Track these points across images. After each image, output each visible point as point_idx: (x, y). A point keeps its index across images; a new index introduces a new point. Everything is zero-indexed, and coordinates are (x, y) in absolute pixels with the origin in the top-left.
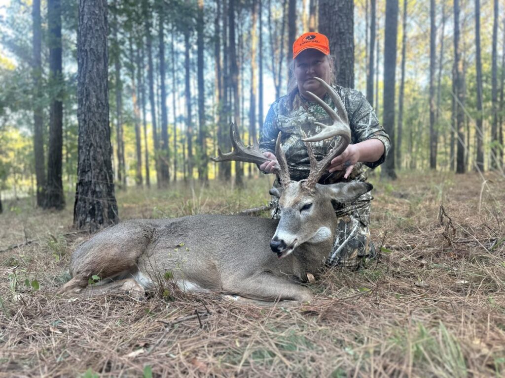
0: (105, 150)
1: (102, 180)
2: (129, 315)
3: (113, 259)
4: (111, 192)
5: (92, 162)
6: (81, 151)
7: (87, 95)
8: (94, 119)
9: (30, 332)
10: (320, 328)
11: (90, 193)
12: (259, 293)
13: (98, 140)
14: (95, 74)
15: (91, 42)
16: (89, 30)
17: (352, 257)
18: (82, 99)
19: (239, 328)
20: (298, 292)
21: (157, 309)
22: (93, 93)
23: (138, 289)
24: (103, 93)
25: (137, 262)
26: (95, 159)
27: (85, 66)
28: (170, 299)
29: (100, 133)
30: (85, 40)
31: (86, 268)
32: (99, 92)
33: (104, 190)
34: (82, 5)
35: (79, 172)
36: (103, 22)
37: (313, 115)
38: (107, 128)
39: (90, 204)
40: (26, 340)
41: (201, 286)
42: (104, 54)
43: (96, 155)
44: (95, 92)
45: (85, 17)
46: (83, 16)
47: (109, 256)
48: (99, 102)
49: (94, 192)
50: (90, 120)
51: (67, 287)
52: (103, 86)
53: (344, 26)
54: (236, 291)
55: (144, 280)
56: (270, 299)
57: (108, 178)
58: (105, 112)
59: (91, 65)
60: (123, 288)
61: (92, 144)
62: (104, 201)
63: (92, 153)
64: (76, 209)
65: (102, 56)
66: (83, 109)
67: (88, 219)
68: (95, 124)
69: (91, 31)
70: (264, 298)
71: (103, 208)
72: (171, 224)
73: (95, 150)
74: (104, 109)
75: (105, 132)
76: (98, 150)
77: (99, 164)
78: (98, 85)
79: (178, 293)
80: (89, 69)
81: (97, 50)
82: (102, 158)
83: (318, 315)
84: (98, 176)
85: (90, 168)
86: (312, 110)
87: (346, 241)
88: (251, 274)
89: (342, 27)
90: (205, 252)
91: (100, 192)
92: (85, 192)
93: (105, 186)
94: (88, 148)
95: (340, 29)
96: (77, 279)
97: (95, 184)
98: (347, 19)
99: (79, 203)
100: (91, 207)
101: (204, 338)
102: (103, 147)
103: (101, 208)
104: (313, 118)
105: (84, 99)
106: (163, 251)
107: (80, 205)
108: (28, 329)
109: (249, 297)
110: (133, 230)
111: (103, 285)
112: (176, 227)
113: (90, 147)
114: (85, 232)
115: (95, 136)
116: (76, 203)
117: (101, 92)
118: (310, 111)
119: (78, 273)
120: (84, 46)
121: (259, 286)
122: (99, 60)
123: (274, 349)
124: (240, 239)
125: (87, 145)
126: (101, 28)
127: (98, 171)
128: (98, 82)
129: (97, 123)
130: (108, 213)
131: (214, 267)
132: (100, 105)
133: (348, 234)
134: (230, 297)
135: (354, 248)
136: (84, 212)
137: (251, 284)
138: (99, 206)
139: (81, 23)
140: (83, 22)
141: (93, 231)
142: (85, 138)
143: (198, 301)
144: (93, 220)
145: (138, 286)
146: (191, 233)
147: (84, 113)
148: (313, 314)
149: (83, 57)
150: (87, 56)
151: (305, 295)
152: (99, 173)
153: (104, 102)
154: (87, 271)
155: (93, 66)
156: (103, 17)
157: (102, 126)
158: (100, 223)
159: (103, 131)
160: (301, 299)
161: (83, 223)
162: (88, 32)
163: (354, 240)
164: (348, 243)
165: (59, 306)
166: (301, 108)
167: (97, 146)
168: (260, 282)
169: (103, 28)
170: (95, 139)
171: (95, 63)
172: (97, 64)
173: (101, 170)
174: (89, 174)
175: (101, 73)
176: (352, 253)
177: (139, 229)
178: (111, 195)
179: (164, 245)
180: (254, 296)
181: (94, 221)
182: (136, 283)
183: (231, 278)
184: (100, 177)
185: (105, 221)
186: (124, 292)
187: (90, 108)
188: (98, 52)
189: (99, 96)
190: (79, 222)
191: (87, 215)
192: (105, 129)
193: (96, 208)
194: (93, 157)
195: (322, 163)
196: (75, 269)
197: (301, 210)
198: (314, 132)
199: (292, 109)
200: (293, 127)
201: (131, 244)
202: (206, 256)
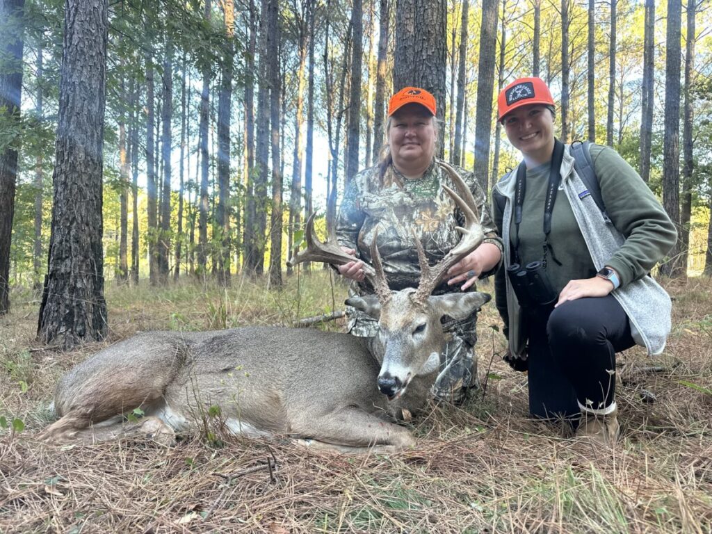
0: (94, 228)
1: (87, 271)
2: (158, 467)
3: (128, 388)
4: (99, 289)
5: (73, 245)
6: (56, 228)
7: (71, 148)
8: (79, 183)
9: (15, 494)
10: (433, 480)
11: (67, 290)
12: (342, 436)
13: (84, 213)
14: (85, 118)
15: (81, 73)
16: (80, 55)
17: (455, 389)
18: (63, 152)
19: (323, 482)
20: (394, 434)
21: (201, 460)
22: (81, 146)
23: (165, 431)
24: (95, 146)
25: (164, 392)
26: (77, 241)
27: (70, 105)
28: (216, 444)
29: (88, 204)
30: (73, 70)
31: (86, 402)
32: (89, 144)
33: (89, 287)
34: (71, 19)
35: (52, 260)
36: (101, 46)
37: (410, 196)
38: (98, 196)
39: (67, 306)
40: (9, 505)
41: (256, 427)
43: (80, 235)
44: (83, 143)
45: (75, 36)
46: (72, 35)
47: (123, 384)
48: (89, 159)
49: (73, 289)
50: (74, 183)
51: (55, 430)
52: (95, 135)
53: (433, 80)
54: (310, 433)
55: (174, 418)
57: (96, 269)
58: (96, 172)
59: (79, 105)
61: (74, 218)
62: (88, 302)
63: (72, 233)
64: (44, 314)
65: (97, 93)
66: (63, 167)
68: (80, 190)
69: (83, 57)
70: (349, 442)
71: (85, 314)
72: (213, 339)
73: (78, 228)
74: (95, 168)
75: (95, 203)
76: (84, 227)
77: (82, 248)
78: (89, 134)
79: (229, 437)
80: (77, 110)
81: (90, 84)
82: (89, 239)
83: (426, 463)
84: (81, 266)
85: (70, 254)
86: (409, 189)
87: (448, 367)
88: (330, 409)
90: (263, 380)
91: (83, 290)
92: (59, 288)
93: (90, 281)
94: (68, 225)
96: (70, 416)
97: (76, 277)
98: (439, 71)
99: (48, 304)
100: (68, 311)
101: (277, 496)
102: (91, 223)
103: (83, 312)
104: (409, 199)
105: (66, 154)
106: (203, 377)
107: (49, 308)
108: (10, 490)
109: (326, 441)
110: (159, 346)
112: (222, 343)
113: (71, 223)
114: (55, 350)
115: (80, 207)
116: (43, 304)
117: (92, 144)
118: (406, 190)
119: (73, 408)
120: (71, 77)
121: (343, 426)
122: (92, 99)
124: (315, 361)
125: (67, 219)
126: (97, 54)
127: (82, 258)
128: (89, 130)
129: (84, 188)
130: (93, 320)
131: (278, 399)
132: (90, 163)
133: (450, 357)
135: (458, 377)
136: (56, 319)
137: (331, 424)
138: (81, 309)
139: (68, 45)
140: (71, 44)
141: (69, 347)
142: (64, 209)
144: (70, 330)
145: (165, 426)
146: (242, 352)
147: (65, 173)
148: (419, 461)
149: (69, 92)
150: (74, 91)
151: (404, 438)
152: (82, 261)
153: (96, 159)
154: (88, 405)
156: (102, 39)
157: (91, 193)
158: (81, 336)
159: (92, 200)
160: (400, 442)
161: (52, 336)
162: (78, 58)
163: (458, 365)
164: (451, 370)
165: (48, 456)
166: (394, 185)
167: (82, 221)
168: (343, 420)
169: (101, 54)
170: (81, 210)
171: (86, 102)
172: (89, 104)
173: (86, 257)
174: (68, 262)
175: (93, 117)
176: (456, 382)
177: (167, 346)
178: (99, 294)
179: (204, 369)
180: (335, 439)
181: (72, 333)
182: (162, 422)
183: (302, 415)
184: (84, 267)
185: (88, 333)
186: (145, 435)
187: (75, 167)
188: (91, 88)
189: (90, 150)
190: (47, 333)
191: (60, 322)
192: (96, 197)
193: (76, 313)
194: (74, 238)
195: (436, 269)
196: (66, 404)
197: (413, 333)
198: (411, 219)
199: (382, 186)
200: (382, 209)
201: (156, 366)
202: (266, 385)
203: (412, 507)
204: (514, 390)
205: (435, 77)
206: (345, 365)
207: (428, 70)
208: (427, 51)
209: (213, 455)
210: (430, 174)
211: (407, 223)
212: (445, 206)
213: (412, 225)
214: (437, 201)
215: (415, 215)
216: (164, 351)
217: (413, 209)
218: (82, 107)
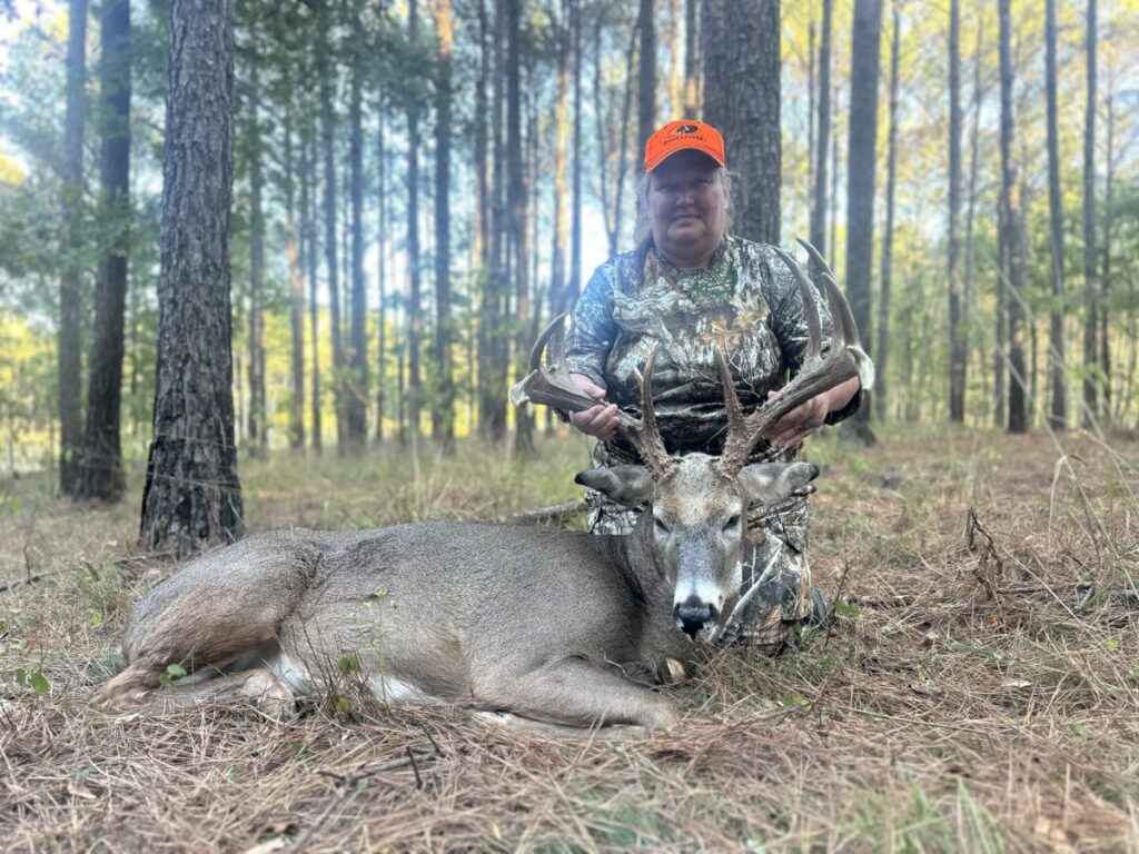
0: (220, 369)
1: (209, 437)
2: (255, 755)
3: (223, 624)
4: (229, 464)
5: (188, 397)
6: (162, 371)
7: (181, 247)
8: (195, 301)
9: (21, 794)
10: (691, 792)
11: (179, 467)
12: (556, 708)
13: (203, 346)
14: (201, 199)
15: (194, 128)
16: (192, 101)
17: (769, 623)
18: (169, 254)
19: (507, 791)
20: (645, 706)
21: (321, 743)
22: (196, 242)
24: (218, 242)
25: (279, 630)
26: (194, 390)
27: (178, 180)
28: (351, 718)
29: (208, 331)
30: (182, 124)
31: (160, 645)
32: (208, 238)
33: (213, 460)
34: (178, 46)
35: (158, 418)
36: (223, 86)
37: (689, 297)
38: (224, 319)
39: (180, 491)
40: (11, 813)
41: (424, 690)
42: (224, 156)
43: (198, 381)
44: (199, 238)
45: (184, 72)
46: (179, 70)
47: (215, 617)
48: (209, 261)
49: (190, 465)
50: (187, 301)
51: (114, 688)
52: (218, 225)
53: (758, 106)
54: (505, 701)
55: (294, 672)
56: (581, 722)
57: (223, 433)
58: (221, 283)
59: (192, 180)
60: (243, 691)
61: (188, 356)
62: (211, 486)
63: (187, 377)
64: (148, 503)
65: (218, 159)
66: (171, 277)
67: (175, 527)
68: (197, 311)
69: (196, 104)
70: (568, 718)
71: (208, 502)
72: (360, 545)
73: (195, 370)
74: (219, 277)
75: (220, 330)
76: (203, 369)
77: (201, 400)
78: (208, 223)
79: (371, 705)
80: (189, 187)
81: (207, 146)
82: (211, 387)
83: (688, 759)
84: (199, 429)
85: (184, 410)
87: (755, 586)
88: (540, 662)
89: (753, 109)
90: (435, 611)
91: (205, 466)
92: (168, 465)
93: (215, 451)
94: (180, 365)
95: (749, 112)
96: (137, 668)
97: (192, 446)
98: (766, 90)
99: (155, 488)
100: (182, 499)
101: (424, 812)
102: (214, 362)
103: (204, 500)
104: (688, 302)
105: (174, 255)
106: (340, 606)
107: (155, 495)
108: (15, 788)
109: (530, 715)
110: (272, 556)
111: (196, 684)
112: (372, 551)
113: (185, 362)
114: (165, 557)
115: (197, 337)
116: (148, 488)
117: (213, 239)
119: (141, 654)
120: (179, 136)
121: (558, 691)
122: (211, 168)
123: (584, 841)
124: (519, 579)
125: (178, 357)
126: (217, 98)
127: (200, 416)
128: (208, 218)
129: (203, 308)
130: (221, 513)
131: (456, 644)
132: (211, 268)
133: (760, 570)
134: (489, 717)
135: (774, 603)
136: (165, 511)
137: (539, 686)
138: (201, 496)
140: (177, 83)
141: (185, 554)
142: (174, 341)
143: (415, 724)
144: (186, 528)
145: (279, 686)
146: (403, 566)
147: (173, 285)
148: (679, 757)
149: (177, 160)
150: (184, 158)
151: (661, 713)
152: (203, 421)
153: (219, 261)
154: (163, 650)
155: (197, 181)
156: (224, 74)
157: (213, 315)
158: (202, 537)
159: (215, 326)
160: (652, 721)
161: (160, 537)
162: (188, 105)
163: (773, 583)
164: (761, 590)
165: (93, 731)
166: (661, 282)
167: (201, 360)
168: (559, 681)
169: (224, 98)
170: (197, 345)
171: (202, 174)
172: (207, 177)
173: (207, 415)
174: (180, 422)
175: (215, 197)
176: (769, 613)
177: (285, 555)
178: (229, 471)
179: (342, 594)
180: (546, 713)
181: (188, 532)
182: (275, 679)
183: (494, 671)
184: (205, 431)
185: (212, 532)
187: (187, 276)
188: (210, 151)
189: (209, 248)
190: (152, 532)
191: (171, 517)
192: (221, 321)
193: (194, 502)
194: (190, 385)
195: (755, 422)
196: (134, 646)
197: (724, 529)
198: (693, 334)
199: (642, 283)
200: (644, 320)
201: (265, 588)
202: (438, 621)
204: (887, 628)
205: (761, 101)
207: (750, 92)
208: (747, 58)
209: (344, 737)
210: (722, 260)
211: (687, 341)
212: (750, 309)
213: (696, 343)
214: (737, 302)
215: (699, 327)
216: (282, 563)
217: (696, 318)
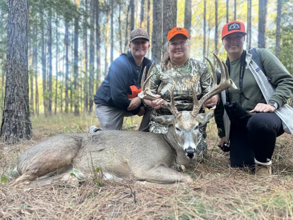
0: (25, 89)
1: (22, 109)
4: (28, 116)
5: (16, 97)
6: (7, 89)
7: (14, 53)
8: (18, 69)
9: (6, 215)
11: (13, 117)
12: (159, 179)
13: (20, 83)
14: (20, 40)
15: (17, 19)
16: (17, 11)
19: (159, 202)
22: (18, 52)
23: (74, 180)
25: (72, 161)
26: (18, 95)
27: (12, 33)
28: (100, 185)
29: (22, 78)
30: (14, 17)
31: (34, 167)
33: (24, 115)
35: (6, 103)
36: (26, 7)
37: (180, 73)
39: (14, 124)
42: (26, 28)
43: (19, 92)
45: (14, 2)
47: (52, 158)
48: (22, 58)
49: (16, 117)
50: (15, 69)
52: (25, 47)
54: (144, 178)
57: (26, 107)
58: (25, 64)
60: (62, 180)
61: (16, 85)
62: (23, 122)
63: (16, 91)
64: (3, 128)
66: (10, 62)
67: (12, 135)
68: (18, 72)
71: (22, 128)
73: (18, 89)
74: (25, 62)
75: (25, 78)
76: (20, 89)
77: (20, 98)
78: (22, 47)
80: (16, 36)
81: (21, 24)
82: (23, 94)
83: (203, 190)
84: (19, 106)
85: (15, 101)
86: (179, 70)
88: (152, 167)
91: (21, 117)
92: (10, 117)
93: (24, 113)
94: (13, 88)
96: (26, 175)
97: (17, 111)
99: (5, 124)
100: (14, 127)
101: (140, 209)
102: (23, 87)
105: (11, 55)
107: (5, 125)
108: (4, 213)
109: (152, 181)
113: (15, 87)
114: (9, 144)
115: (19, 80)
116: (3, 124)
117: (23, 51)
118: (177, 71)
119: (27, 170)
120: (13, 20)
121: (159, 174)
122: (22, 30)
125: (13, 85)
126: (25, 11)
127: (20, 103)
128: (22, 45)
129: (20, 71)
130: (26, 131)
131: (126, 163)
132: (23, 60)
134: (140, 182)
135: (201, 150)
136: (9, 130)
137: (154, 173)
138: (20, 126)
139: (11, 6)
140: (12, 5)
141: (15, 143)
142: (11, 81)
144: (15, 135)
146: (108, 142)
147: (11, 64)
148: (200, 190)
149: (12, 27)
150: (14, 27)
153: (25, 58)
154: (35, 169)
156: (26, 4)
157: (23, 73)
158: (21, 138)
159: (24, 76)
160: (186, 181)
161: (7, 138)
162: (16, 12)
163: (201, 145)
164: (198, 147)
166: (172, 69)
167: (20, 86)
170: (18, 82)
171: (20, 32)
173: (22, 102)
174: (13, 104)
175: (24, 39)
176: (200, 153)
177: (72, 140)
178: (28, 119)
179: (90, 150)
180: (156, 180)
183: (139, 170)
184: (21, 107)
185: (24, 136)
186: (64, 182)
187: (16, 62)
188: (22, 26)
189: (22, 54)
190: (5, 136)
191: (11, 132)
192: (26, 75)
193: (18, 127)
194: (16, 94)
195: (201, 102)
196: (23, 169)
199: (167, 69)
200: (168, 79)
203: (208, 212)
205: (172, 24)
206: (156, 146)
207: (169, 22)
208: (169, 13)
209: (100, 190)
210: (187, 64)
211: (180, 84)
212: (195, 76)
214: (192, 74)
215: (183, 81)
216: (71, 142)
217: (182, 78)
218: (18, 34)
